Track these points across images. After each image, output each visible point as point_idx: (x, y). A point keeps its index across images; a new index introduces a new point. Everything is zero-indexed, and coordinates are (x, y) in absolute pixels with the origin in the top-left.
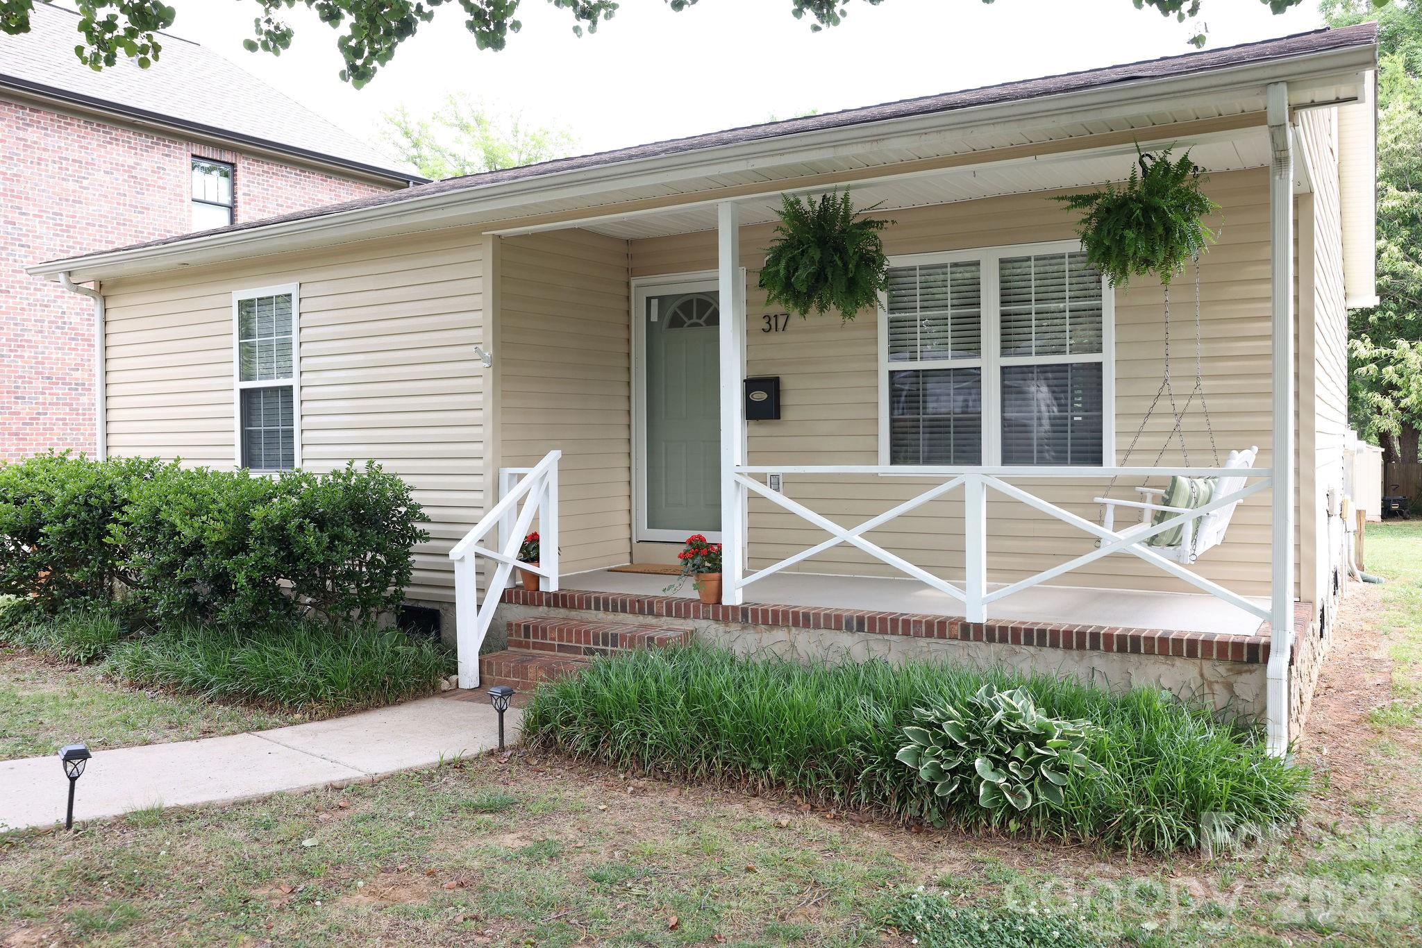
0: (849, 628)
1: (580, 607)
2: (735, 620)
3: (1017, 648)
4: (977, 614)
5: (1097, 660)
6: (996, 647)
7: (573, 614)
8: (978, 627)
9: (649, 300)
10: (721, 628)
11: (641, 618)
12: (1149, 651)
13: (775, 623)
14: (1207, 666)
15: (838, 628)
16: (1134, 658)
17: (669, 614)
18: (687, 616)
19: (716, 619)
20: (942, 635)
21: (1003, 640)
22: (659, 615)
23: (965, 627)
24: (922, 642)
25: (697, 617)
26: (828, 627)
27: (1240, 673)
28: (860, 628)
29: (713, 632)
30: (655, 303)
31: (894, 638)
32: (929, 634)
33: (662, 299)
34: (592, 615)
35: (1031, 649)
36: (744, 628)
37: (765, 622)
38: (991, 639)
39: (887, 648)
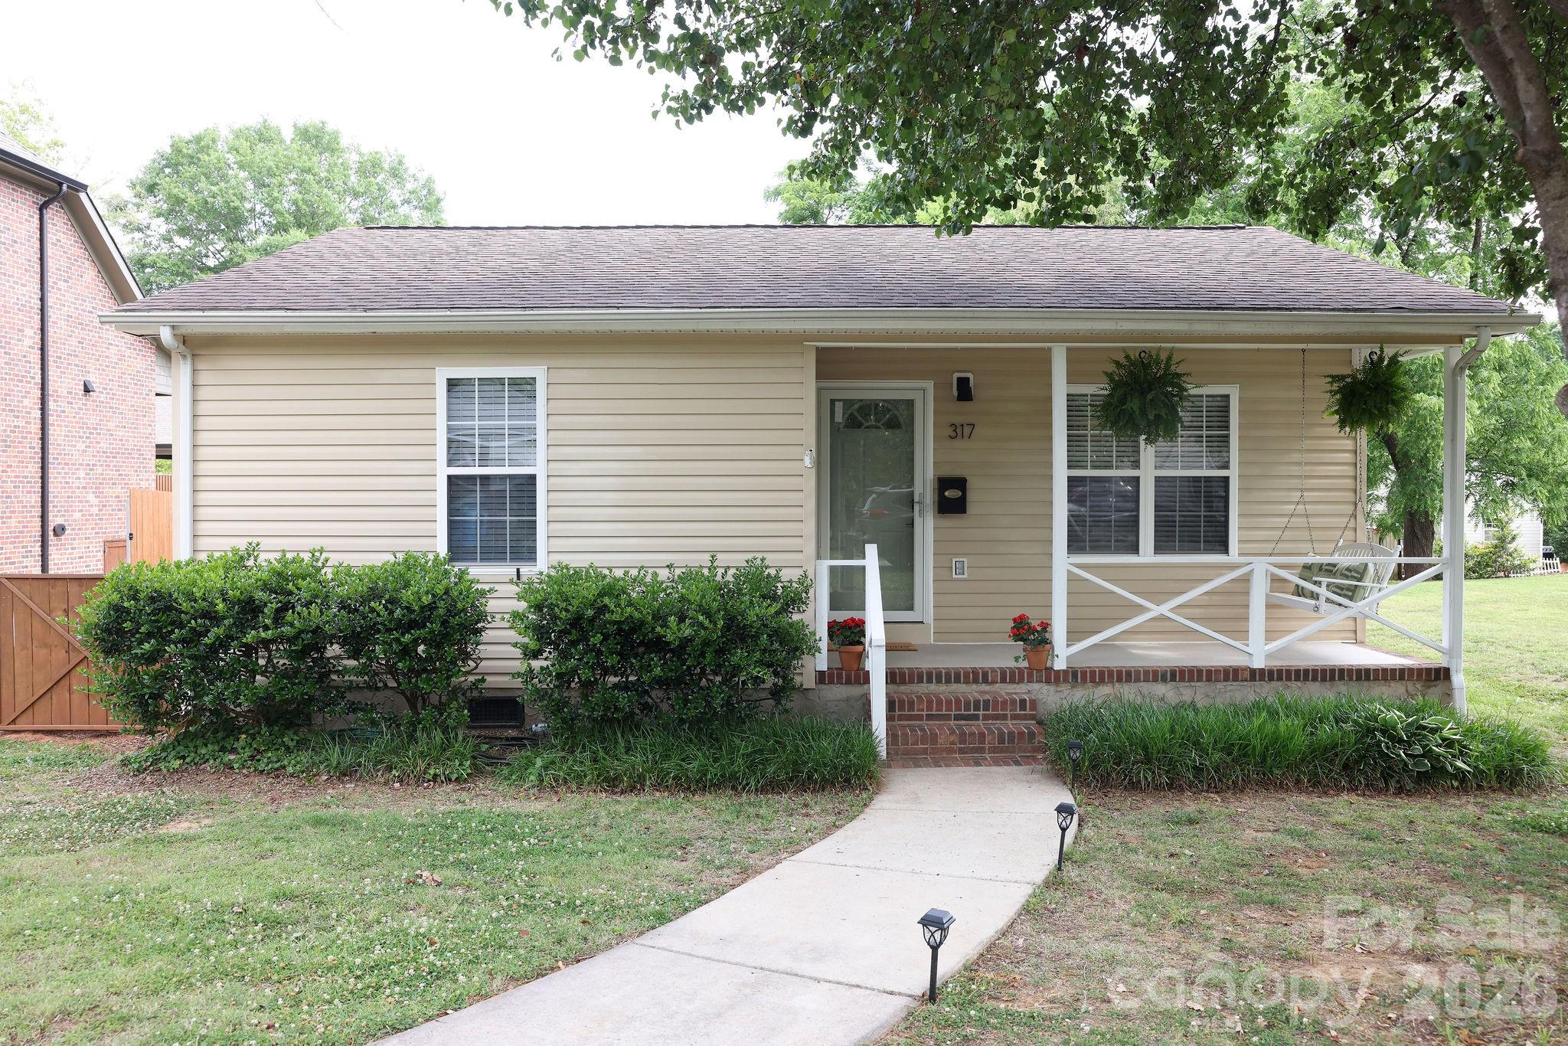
0: (1164, 680)
1: (911, 681)
2: (1066, 681)
3: (1289, 683)
4: (1258, 663)
5: (1342, 687)
6: (1275, 684)
7: (902, 688)
8: (1262, 671)
9: (833, 402)
10: (1052, 688)
11: (974, 686)
12: (1376, 679)
13: (1102, 681)
14: (1410, 685)
15: (1155, 680)
16: (1366, 684)
17: (1003, 681)
18: (1021, 681)
19: (1048, 682)
20: (1236, 679)
21: (1280, 679)
22: (994, 682)
23: (1253, 671)
24: (1220, 685)
25: (1030, 681)
26: (1146, 680)
27: (1429, 687)
28: (1173, 678)
29: (1045, 692)
30: (839, 406)
31: (1199, 684)
32: (1226, 679)
33: (844, 401)
34: (924, 688)
35: (1299, 684)
36: (1073, 687)
37: (1093, 681)
38: (1271, 679)
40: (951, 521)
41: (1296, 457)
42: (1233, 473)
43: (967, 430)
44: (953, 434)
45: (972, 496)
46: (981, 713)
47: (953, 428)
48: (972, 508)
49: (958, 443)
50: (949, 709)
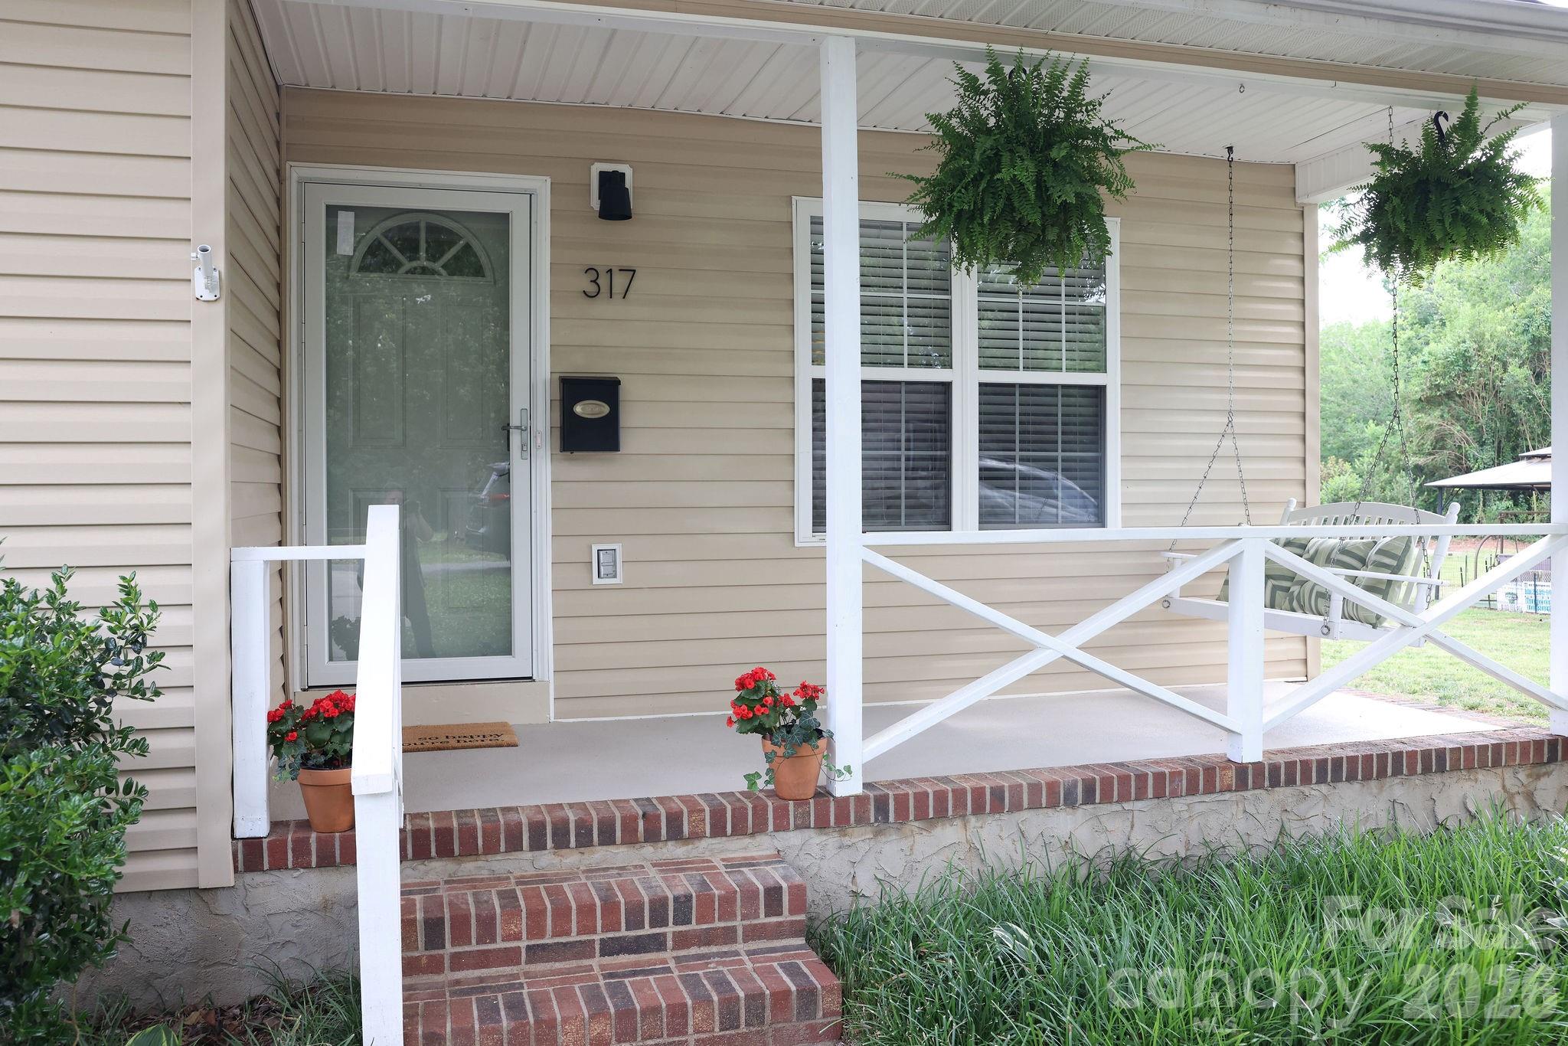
0: (1070, 802)
1: (491, 849)
2: (861, 820)
3: (1306, 789)
4: (1250, 753)
5: (1397, 789)
6: (1283, 793)
7: (469, 868)
8: (1258, 766)
9: (332, 211)
10: (831, 840)
11: (648, 850)
12: (1456, 768)
13: (941, 814)
14: (1508, 774)
15: (1053, 804)
16: (1437, 779)
17: (718, 830)
18: (760, 828)
19: (822, 825)
20: (1210, 789)
21: (1291, 781)
22: (696, 836)
23: (1242, 769)
24: (1179, 805)
25: (781, 826)
26: (1035, 805)
27: (1538, 777)
28: (1089, 798)
29: (815, 850)
30: (346, 220)
31: (1139, 805)
32: (1192, 790)
33: (360, 212)
34: (524, 863)
35: (1323, 788)
36: (878, 833)
37: (922, 815)
38: (1275, 783)
39: (1128, 824)
40: (589, 467)
41: (1212, 353)
42: (1112, 379)
43: (620, 280)
44: (591, 288)
45: (629, 417)
46: (670, 930)
47: (592, 275)
48: (629, 440)
49: (601, 308)
50: (587, 928)
